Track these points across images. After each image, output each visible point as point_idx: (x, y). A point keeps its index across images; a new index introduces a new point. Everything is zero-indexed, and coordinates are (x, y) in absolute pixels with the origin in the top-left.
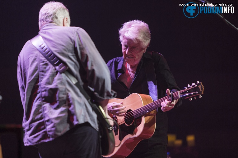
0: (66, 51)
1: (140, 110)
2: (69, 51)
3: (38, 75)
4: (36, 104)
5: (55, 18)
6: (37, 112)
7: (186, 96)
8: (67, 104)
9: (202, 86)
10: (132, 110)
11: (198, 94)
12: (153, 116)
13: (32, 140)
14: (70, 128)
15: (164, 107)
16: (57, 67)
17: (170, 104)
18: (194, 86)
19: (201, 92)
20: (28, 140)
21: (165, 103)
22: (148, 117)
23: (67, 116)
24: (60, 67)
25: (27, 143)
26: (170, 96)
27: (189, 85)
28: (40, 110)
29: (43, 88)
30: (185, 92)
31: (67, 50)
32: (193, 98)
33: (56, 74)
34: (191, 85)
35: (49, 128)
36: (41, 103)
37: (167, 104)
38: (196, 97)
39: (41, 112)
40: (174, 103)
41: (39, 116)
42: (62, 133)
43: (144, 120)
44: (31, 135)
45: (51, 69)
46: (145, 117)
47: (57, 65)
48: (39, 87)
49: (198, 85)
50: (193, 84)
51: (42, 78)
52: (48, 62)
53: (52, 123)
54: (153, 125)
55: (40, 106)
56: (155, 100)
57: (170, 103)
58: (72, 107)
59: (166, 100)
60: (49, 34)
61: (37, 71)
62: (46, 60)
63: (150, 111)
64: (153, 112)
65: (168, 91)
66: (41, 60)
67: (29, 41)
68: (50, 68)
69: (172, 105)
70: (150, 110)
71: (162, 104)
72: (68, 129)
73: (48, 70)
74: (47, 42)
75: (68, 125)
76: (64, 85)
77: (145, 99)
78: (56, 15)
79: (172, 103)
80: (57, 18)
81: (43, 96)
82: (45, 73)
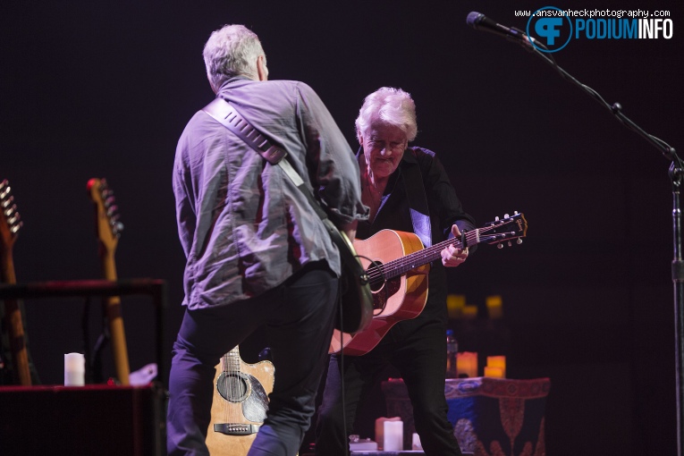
0: (280, 123)
1: (398, 262)
2: (287, 124)
3: (224, 170)
4: (221, 224)
5: (242, 64)
6: (223, 241)
7: (492, 240)
8: (286, 224)
9: (523, 221)
10: (381, 263)
11: (515, 235)
12: (423, 276)
13: (215, 297)
14: (293, 271)
15: (446, 260)
16: (265, 154)
17: (459, 254)
18: (508, 220)
19: (521, 233)
20: (202, 297)
21: (448, 252)
22: (413, 278)
23: (287, 248)
24: (270, 154)
25: (201, 304)
26: (459, 238)
27: (497, 219)
28: (229, 238)
29: (236, 194)
30: (491, 232)
31: (281, 121)
32: (505, 243)
33: (264, 167)
34: (501, 217)
35: (250, 273)
36: (230, 222)
37: (454, 255)
38: (511, 241)
39: (231, 241)
40: (466, 252)
41: (226, 250)
42: (280, 281)
43: (405, 283)
44: (208, 287)
45: (253, 158)
46: (407, 277)
47: (263, 149)
48: (229, 193)
49: (516, 218)
50: (507, 216)
51: (234, 175)
52: (244, 144)
53: (257, 261)
54: (423, 295)
55: (228, 229)
56: (426, 244)
57: (460, 252)
58: (296, 228)
59: (451, 245)
60: (241, 94)
61: (223, 162)
62: (241, 141)
63: (416, 268)
64: (422, 268)
65: (454, 229)
66: (231, 141)
67: (200, 112)
68: (250, 155)
69: (463, 256)
70: (418, 265)
71: (442, 253)
72: (290, 273)
73: (247, 159)
74: (239, 109)
75: (290, 267)
76: (280, 188)
77: (407, 241)
78: (243, 57)
79: (464, 252)
80: (245, 63)
81: (235, 208)
82: (240, 166)
